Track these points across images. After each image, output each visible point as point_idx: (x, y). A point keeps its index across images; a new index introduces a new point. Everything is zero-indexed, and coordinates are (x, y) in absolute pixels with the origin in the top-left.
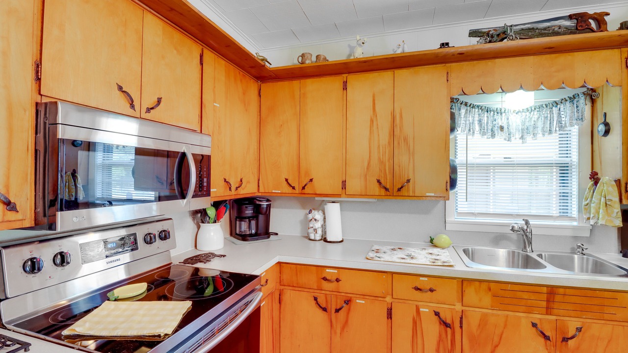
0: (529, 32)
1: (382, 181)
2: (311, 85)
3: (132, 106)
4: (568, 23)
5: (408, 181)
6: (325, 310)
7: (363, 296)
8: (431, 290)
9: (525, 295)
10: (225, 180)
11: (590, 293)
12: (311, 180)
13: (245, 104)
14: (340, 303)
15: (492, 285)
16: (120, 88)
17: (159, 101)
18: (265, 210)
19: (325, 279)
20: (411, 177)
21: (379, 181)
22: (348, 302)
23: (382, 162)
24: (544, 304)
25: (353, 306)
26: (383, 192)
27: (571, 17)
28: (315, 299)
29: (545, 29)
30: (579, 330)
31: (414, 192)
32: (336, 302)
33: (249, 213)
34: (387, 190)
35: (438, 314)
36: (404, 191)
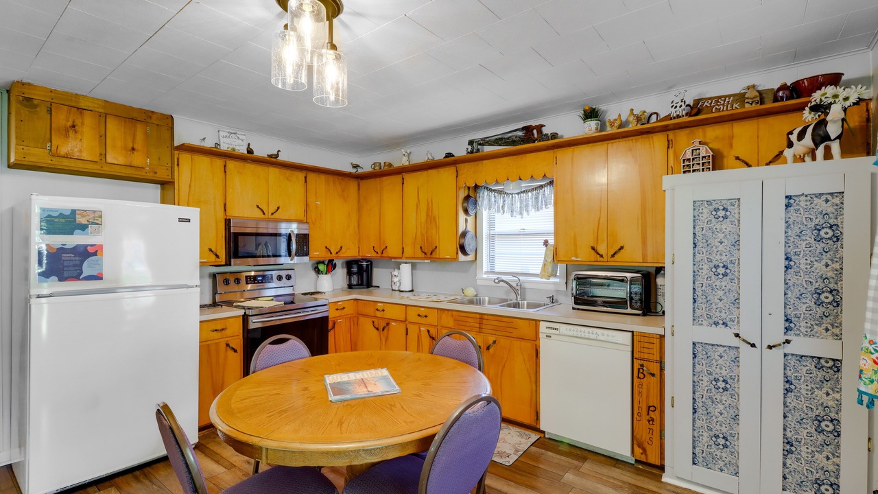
0: (499, 141)
1: (423, 248)
2: (386, 180)
3: (264, 214)
4: (520, 134)
5: (436, 247)
6: (377, 329)
7: (396, 320)
8: (426, 316)
9: (470, 320)
10: (326, 248)
11: (499, 319)
12: (386, 247)
13: (344, 198)
14: (384, 324)
15: (454, 313)
16: (258, 207)
17: (278, 208)
18: (365, 268)
19: (377, 310)
20: (437, 245)
21: (421, 248)
22: (388, 324)
23: (423, 235)
24: (477, 325)
25: (391, 327)
26: (423, 255)
27: (524, 129)
28: (373, 322)
29: (508, 138)
30: (495, 342)
31: (439, 255)
32: (382, 324)
33: (355, 269)
34: (425, 254)
35: (428, 331)
36: (434, 255)
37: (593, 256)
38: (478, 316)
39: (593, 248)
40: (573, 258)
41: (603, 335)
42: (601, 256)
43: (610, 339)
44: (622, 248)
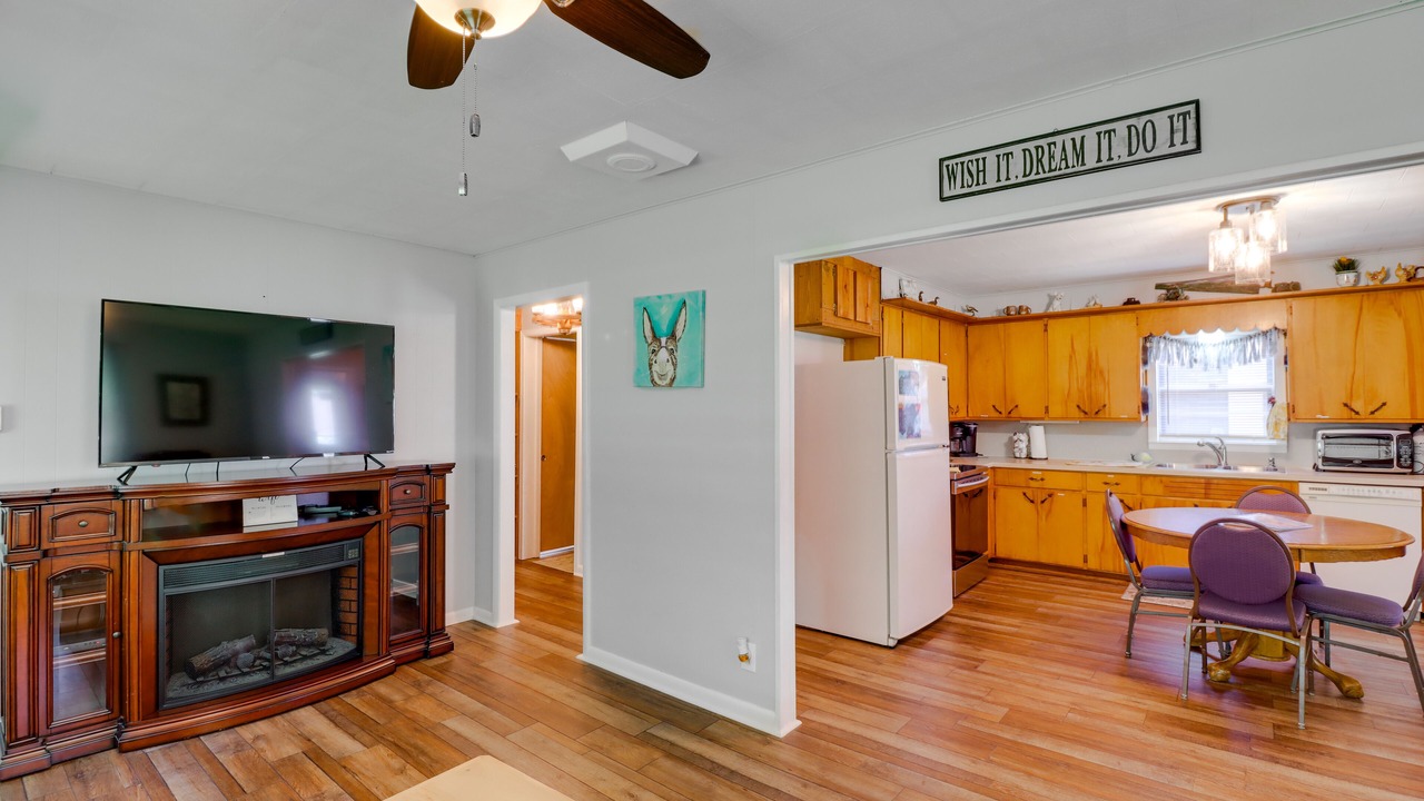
1: (1081, 406)
5: (1104, 406)
6: (1032, 502)
7: (1064, 490)
8: (1117, 484)
9: (1190, 485)
12: (1017, 406)
14: (1045, 496)
15: (1163, 478)
18: (972, 432)
19: (1032, 479)
20: (1107, 402)
21: (1078, 406)
22: (1051, 495)
23: (1081, 391)
24: (1202, 491)
25: (1055, 498)
26: (1083, 415)
28: (1025, 494)
31: (1110, 414)
32: (1041, 496)
33: (959, 433)
34: (1086, 413)
35: (1122, 501)
36: (1101, 415)
37: (1346, 413)
38: (1203, 481)
39: (1346, 405)
40: (1318, 416)
41: (1387, 492)
42: (1357, 413)
43: (1396, 496)
44: (1384, 404)
